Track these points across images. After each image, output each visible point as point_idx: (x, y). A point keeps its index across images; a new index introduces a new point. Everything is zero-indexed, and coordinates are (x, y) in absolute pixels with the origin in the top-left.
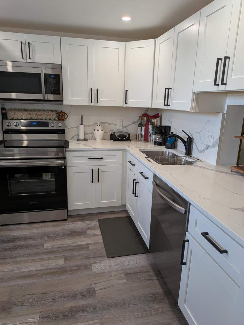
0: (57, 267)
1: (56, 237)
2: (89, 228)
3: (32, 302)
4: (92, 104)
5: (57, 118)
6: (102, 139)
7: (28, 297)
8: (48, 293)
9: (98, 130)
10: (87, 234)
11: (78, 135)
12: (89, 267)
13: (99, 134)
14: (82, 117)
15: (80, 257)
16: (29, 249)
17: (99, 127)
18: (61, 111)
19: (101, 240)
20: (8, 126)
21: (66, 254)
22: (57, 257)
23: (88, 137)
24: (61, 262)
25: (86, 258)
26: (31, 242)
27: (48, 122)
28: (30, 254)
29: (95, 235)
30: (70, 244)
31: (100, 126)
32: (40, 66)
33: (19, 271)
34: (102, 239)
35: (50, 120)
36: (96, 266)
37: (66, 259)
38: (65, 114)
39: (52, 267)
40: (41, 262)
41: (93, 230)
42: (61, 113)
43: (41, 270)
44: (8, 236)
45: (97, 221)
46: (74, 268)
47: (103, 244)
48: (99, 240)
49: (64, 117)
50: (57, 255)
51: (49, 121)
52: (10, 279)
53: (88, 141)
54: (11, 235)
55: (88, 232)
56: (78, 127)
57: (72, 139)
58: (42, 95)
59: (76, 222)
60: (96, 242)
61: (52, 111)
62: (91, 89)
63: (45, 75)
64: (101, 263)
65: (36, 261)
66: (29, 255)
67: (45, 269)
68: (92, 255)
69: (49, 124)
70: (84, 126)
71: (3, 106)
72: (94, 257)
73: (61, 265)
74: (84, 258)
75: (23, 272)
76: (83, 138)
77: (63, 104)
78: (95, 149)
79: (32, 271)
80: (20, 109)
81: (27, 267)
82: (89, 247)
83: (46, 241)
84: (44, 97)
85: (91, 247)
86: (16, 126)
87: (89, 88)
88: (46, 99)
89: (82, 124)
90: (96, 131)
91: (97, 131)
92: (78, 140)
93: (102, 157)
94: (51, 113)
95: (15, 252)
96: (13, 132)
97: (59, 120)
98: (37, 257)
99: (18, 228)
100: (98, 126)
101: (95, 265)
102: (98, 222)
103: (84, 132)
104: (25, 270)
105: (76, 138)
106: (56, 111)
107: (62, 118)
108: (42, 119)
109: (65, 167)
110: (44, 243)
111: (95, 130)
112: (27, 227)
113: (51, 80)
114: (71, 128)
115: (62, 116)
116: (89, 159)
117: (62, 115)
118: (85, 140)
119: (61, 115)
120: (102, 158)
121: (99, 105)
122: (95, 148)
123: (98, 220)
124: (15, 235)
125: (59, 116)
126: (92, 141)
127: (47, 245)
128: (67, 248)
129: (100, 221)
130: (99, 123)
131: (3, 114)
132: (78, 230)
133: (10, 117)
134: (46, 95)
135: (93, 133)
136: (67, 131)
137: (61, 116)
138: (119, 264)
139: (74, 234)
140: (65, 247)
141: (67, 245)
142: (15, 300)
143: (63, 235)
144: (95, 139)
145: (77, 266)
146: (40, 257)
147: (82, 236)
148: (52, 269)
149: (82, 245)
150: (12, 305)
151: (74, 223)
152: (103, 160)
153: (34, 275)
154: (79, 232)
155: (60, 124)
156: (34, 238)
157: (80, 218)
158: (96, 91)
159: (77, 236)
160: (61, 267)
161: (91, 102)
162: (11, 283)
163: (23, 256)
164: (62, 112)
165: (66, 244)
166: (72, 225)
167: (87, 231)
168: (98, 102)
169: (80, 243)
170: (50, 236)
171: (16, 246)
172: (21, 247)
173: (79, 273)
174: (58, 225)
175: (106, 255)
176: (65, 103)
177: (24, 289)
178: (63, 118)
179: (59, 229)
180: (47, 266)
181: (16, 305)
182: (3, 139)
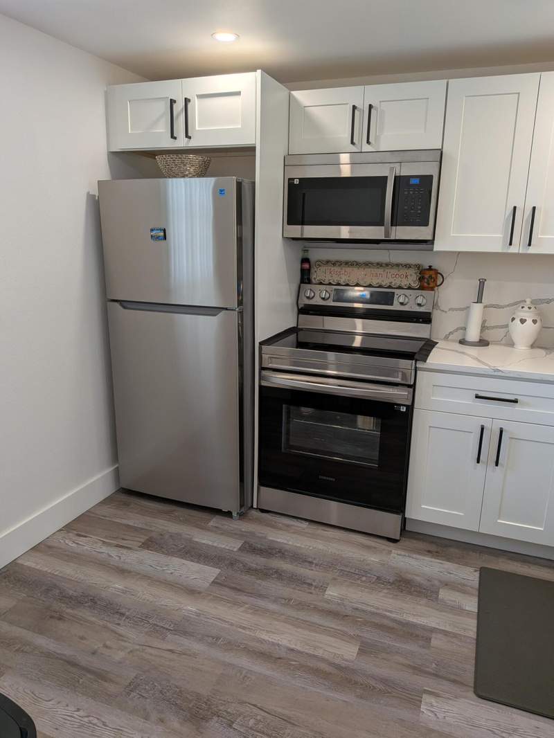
0: (337, 661)
1: (358, 579)
2: (446, 584)
3: (251, 728)
4: (513, 249)
5: (416, 285)
6: (532, 346)
7: (248, 709)
8: (293, 724)
9: (523, 321)
10: (437, 598)
11: (465, 329)
12: (412, 699)
13: (524, 331)
14: (482, 283)
15: (401, 660)
16: (293, 586)
17: (527, 312)
18: (430, 267)
19: (472, 633)
20: (308, 298)
21: (370, 635)
22: (345, 634)
23: (490, 335)
24: (347, 652)
25: (414, 668)
26: (303, 571)
27: (394, 293)
28: (290, 600)
29: (458, 610)
30: (386, 611)
31: (530, 308)
32: (389, 158)
33: (253, 635)
34: (475, 630)
35: (400, 288)
36: (435, 704)
37: (366, 649)
38: (439, 275)
39: (326, 656)
40: (306, 632)
41: (457, 594)
42: (427, 272)
43: (299, 652)
44: (265, 538)
45: (476, 571)
46: (373, 683)
47: (473, 647)
48: (465, 630)
49: (435, 281)
50: (345, 629)
51: (396, 291)
52: (231, 646)
53: (490, 346)
54: (271, 538)
55: (444, 594)
56: (467, 309)
57: (446, 338)
58: (383, 228)
59: (419, 553)
60: (455, 631)
61: (408, 266)
62: (515, 208)
63: (398, 179)
64: (450, 702)
65: (297, 623)
66: (287, 602)
67: (307, 654)
68: (434, 665)
69: (396, 297)
70: (485, 307)
71: (306, 255)
72: (436, 675)
73: (346, 660)
74: (409, 666)
75: (262, 641)
76: (477, 339)
77: (432, 250)
78: (500, 374)
79: (278, 645)
80: (337, 262)
81: (273, 630)
82: (430, 639)
83: (335, 579)
84: (387, 233)
85: (436, 641)
86: (323, 299)
87: (508, 205)
88: (392, 238)
89: (479, 301)
90: (517, 321)
91: (519, 322)
92: (462, 342)
93: (519, 398)
94: (403, 271)
95: (264, 583)
96: (318, 313)
97: (422, 288)
98: (302, 615)
99: (288, 526)
100: (526, 309)
101: (433, 700)
102: (477, 574)
103: (484, 322)
104: (266, 638)
105: (458, 335)
106: (418, 266)
107: (429, 284)
108: (380, 286)
109: (410, 408)
110: (328, 584)
111: (513, 319)
112: (306, 531)
113: (409, 191)
114: (450, 310)
115: (428, 281)
116: (477, 397)
117: (431, 277)
118: (483, 343)
119: (427, 276)
120: (516, 401)
121: (532, 250)
122: (500, 371)
123: (481, 568)
124: (279, 540)
125: (421, 279)
126: (503, 347)
127: (332, 592)
128: (377, 620)
129: (484, 573)
130: (528, 301)
131: (303, 271)
132: (418, 579)
133: (315, 279)
134: (394, 228)
135: (507, 326)
136: (436, 316)
137: (429, 279)
138: (503, 732)
139: (403, 585)
140: (373, 613)
141: (378, 611)
142: (222, 704)
143: (378, 578)
144: (511, 344)
145: (384, 681)
146: (308, 618)
147: (424, 601)
148: (323, 660)
149: (414, 626)
150: (212, 713)
151: (414, 556)
152: (517, 407)
153: (280, 658)
154: (420, 586)
155: (420, 300)
156: (311, 563)
157: (433, 548)
158: (529, 212)
159: (410, 593)
160: (343, 664)
161: (511, 244)
162: (229, 658)
163: (276, 600)
164: (432, 270)
165: (378, 609)
166: (407, 559)
167: (441, 590)
168: (530, 245)
169: (412, 619)
170: (348, 570)
171: (271, 569)
172: (279, 575)
173: (382, 702)
174: (375, 548)
175: (472, 684)
176: (438, 246)
177: (248, 686)
178: (432, 285)
179: (373, 559)
180: (315, 648)
181: (219, 716)
182: (296, 326)
